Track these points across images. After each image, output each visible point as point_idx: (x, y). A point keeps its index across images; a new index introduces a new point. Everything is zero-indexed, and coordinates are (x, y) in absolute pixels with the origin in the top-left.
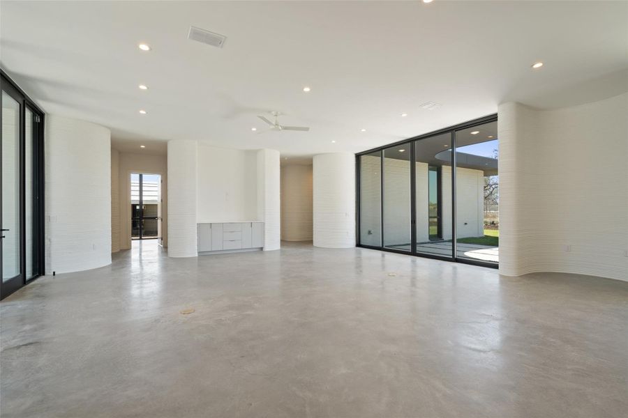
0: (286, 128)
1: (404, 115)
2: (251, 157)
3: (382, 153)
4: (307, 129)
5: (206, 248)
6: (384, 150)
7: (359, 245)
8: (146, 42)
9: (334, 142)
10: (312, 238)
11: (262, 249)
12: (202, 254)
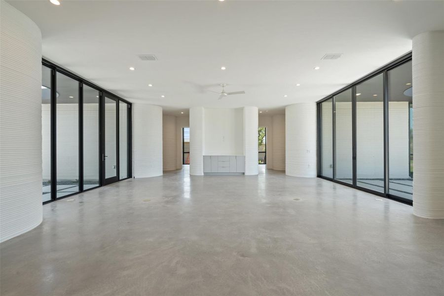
0: (229, 94)
1: (317, 68)
2: (239, 113)
3: (333, 100)
4: (243, 92)
5: (208, 171)
6: (334, 97)
7: (319, 175)
8: (132, 67)
9: (286, 96)
10: (285, 169)
11: (244, 173)
12: (206, 174)
